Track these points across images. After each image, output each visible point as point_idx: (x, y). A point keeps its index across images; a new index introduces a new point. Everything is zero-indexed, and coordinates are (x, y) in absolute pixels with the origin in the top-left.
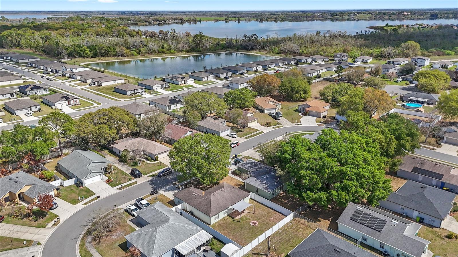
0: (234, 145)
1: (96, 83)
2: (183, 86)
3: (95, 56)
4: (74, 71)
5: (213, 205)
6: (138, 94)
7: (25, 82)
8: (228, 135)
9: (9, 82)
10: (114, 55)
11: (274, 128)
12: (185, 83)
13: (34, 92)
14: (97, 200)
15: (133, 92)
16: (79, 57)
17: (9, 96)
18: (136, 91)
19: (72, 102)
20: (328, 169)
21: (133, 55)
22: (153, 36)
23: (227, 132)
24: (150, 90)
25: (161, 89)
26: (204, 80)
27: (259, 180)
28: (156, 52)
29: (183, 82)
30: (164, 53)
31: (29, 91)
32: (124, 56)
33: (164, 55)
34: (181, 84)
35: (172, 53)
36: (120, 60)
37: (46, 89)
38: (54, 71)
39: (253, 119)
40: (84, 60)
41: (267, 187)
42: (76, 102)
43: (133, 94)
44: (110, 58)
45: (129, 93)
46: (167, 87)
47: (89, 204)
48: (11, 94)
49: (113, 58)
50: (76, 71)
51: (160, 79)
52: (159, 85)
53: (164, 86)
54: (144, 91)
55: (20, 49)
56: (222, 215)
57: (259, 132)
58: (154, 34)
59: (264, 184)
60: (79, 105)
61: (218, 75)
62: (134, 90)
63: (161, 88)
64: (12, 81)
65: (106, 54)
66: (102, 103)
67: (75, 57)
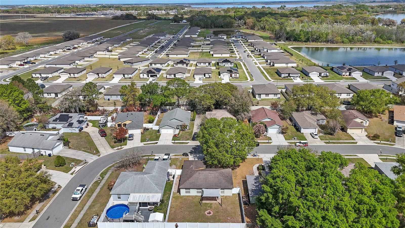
0: (300, 144)
1: (272, 63)
2: (344, 78)
3: (307, 40)
4: (269, 51)
5: (191, 180)
6: (292, 78)
7: (231, 56)
8: (311, 134)
9: (221, 55)
10: (325, 41)
11: (378, 143)
12: (350, 75)
13: (224, 64)
14: (154, 145)
15: (287, 75)
16: (293, 41)
17: (207, 64)
18: (291, 75)
19: (233, 75)
20: (283, 194)
21: (343, 42)
22: (390, 24)
23: (312, 131)
24: (307, 76)
25: (318, 77)
26: (376, 74)
27: (255, 181)
28: (371, 42)
29: (348, 74)
30: (379, 42)
31: (221, 63)
32: (332, 42)
33: (376, 45)
34: (344, 75)
35: (389, 43)
36: (327, 46)
37: (232, 63)
38: (258, 50)
39: (359, 126)
40: (294, 43)
41: (254, 190)
42: (236, 76)
43: (287, 77)
44: (319, 43)
45: (283, 76)
46: (325, 76)
47: (147, 145)
48: (209, 63)
49: (323, 43)
50: (270, 52)
51: (330, 68)
52: (317, 73)
53: (323, 75)
54: (299, 76)
55: (263, 31)
56: (194, 193)
57: (352, 141)
58: (391, 23)
59: (254, 186)
60: (237, 78)
61: (401, 72)
62: (289, 74)
63: (319, 75)
64: (222, 55)
65: (316, 40)
66: (256, 80)
67: (291, 41)
